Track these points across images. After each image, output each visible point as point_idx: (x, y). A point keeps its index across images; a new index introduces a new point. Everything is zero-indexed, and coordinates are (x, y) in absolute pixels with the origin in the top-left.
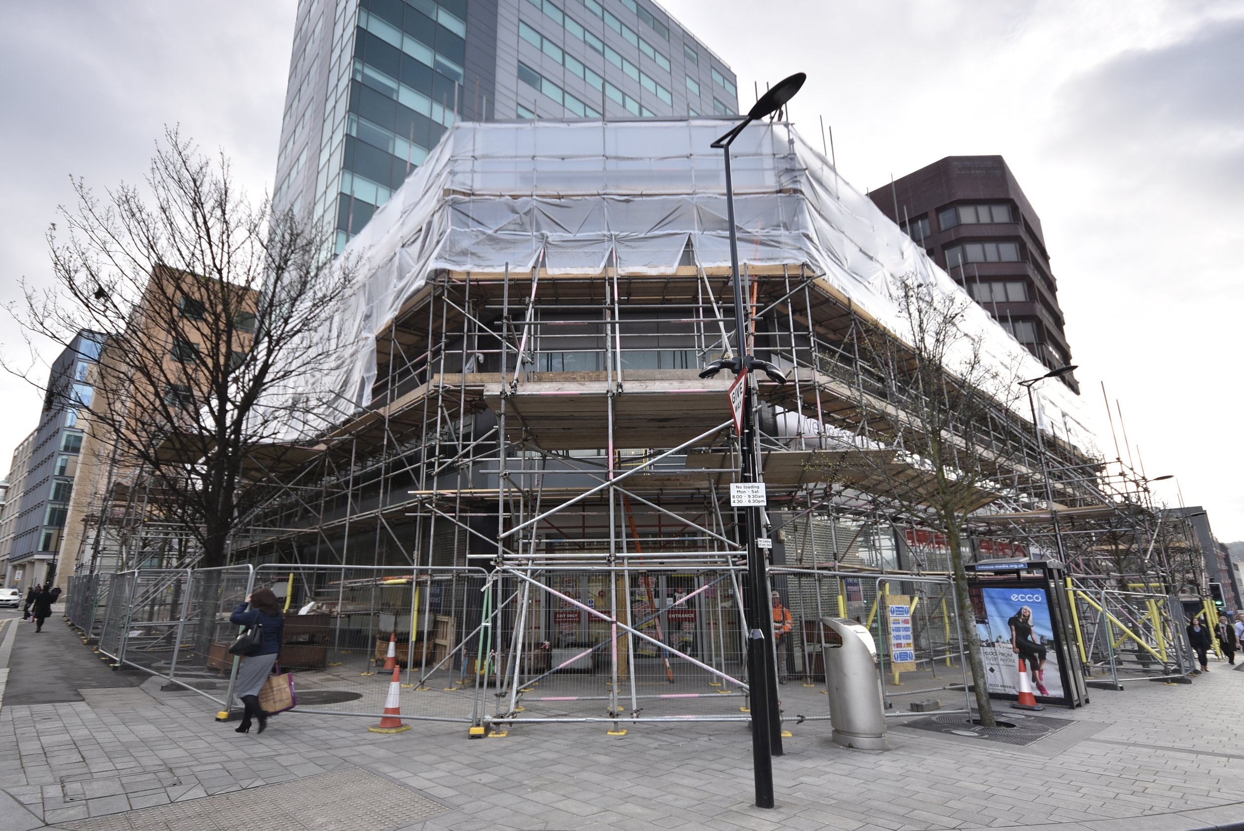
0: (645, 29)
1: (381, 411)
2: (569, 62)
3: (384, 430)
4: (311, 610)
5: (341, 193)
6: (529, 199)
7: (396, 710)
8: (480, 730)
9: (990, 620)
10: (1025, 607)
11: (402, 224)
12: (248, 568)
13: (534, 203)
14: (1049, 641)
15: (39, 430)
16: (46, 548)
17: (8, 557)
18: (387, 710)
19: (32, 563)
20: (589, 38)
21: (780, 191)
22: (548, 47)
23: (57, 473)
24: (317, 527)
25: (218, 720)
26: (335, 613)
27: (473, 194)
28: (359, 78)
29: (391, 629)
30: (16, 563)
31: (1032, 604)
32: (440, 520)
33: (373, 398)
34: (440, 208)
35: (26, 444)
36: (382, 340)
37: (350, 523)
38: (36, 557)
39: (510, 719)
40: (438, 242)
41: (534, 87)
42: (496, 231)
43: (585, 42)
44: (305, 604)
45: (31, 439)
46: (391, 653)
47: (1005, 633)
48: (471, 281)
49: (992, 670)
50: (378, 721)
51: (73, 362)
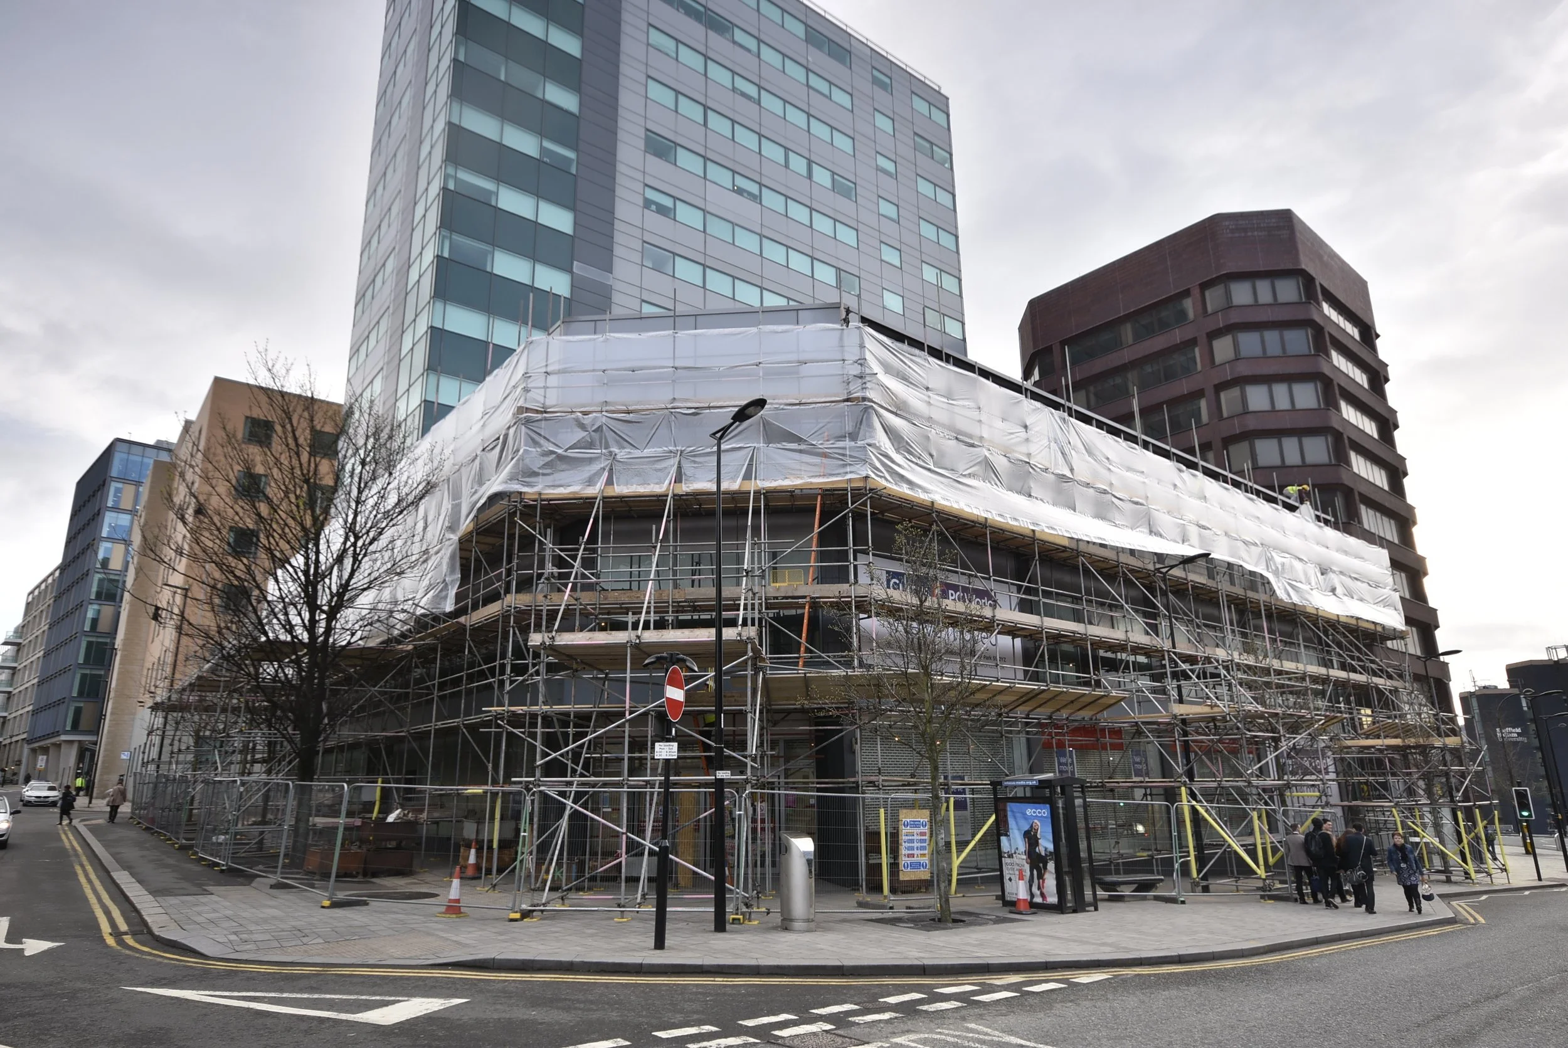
0: (817, 58)
1: (462, 619)
2: (714, 120)
3: (465, 640)
4: (398, 818)
5: (432, 327)
6: (599, 415)
7: (458, 901)
8: (517, 916)
9: (1011, 833)
10: (1036, 821)
11: (484, 425)
12: (343, 786)
13: (604, 420)
14: (1050, 852)
15: (63, 568)
16: (75, 728)
17: (25, 736)
18: (450, 901)
19: (58, 746)
20: (740, 84)
21: (847, 400)
22: (685, 105)
23: (87, 628)
24: (405, 729)
25: (323, 907)
26: (422, 821)
27: (546, 412)
28: (451, 186)
29: (473, 836)
30: (36, 745)
31: (1040, 818)
32: (510, 735)
33: (456, 604)
34: (515, 424)
35: (43, 587)
36: (464, 543)
37: (435, 729)
38: (63, 738)
39: (542, 908)
40: (512, 459)
41: (666, 161)
42: (566, 450)
43: (734, 89)
44: (391, 812)
45: (50, 580)
46: (472, 859)
47: (1021, 845)
48: (542, 500)
49: (1010, 880)
50: (443, 909)
51: (104, 482)
